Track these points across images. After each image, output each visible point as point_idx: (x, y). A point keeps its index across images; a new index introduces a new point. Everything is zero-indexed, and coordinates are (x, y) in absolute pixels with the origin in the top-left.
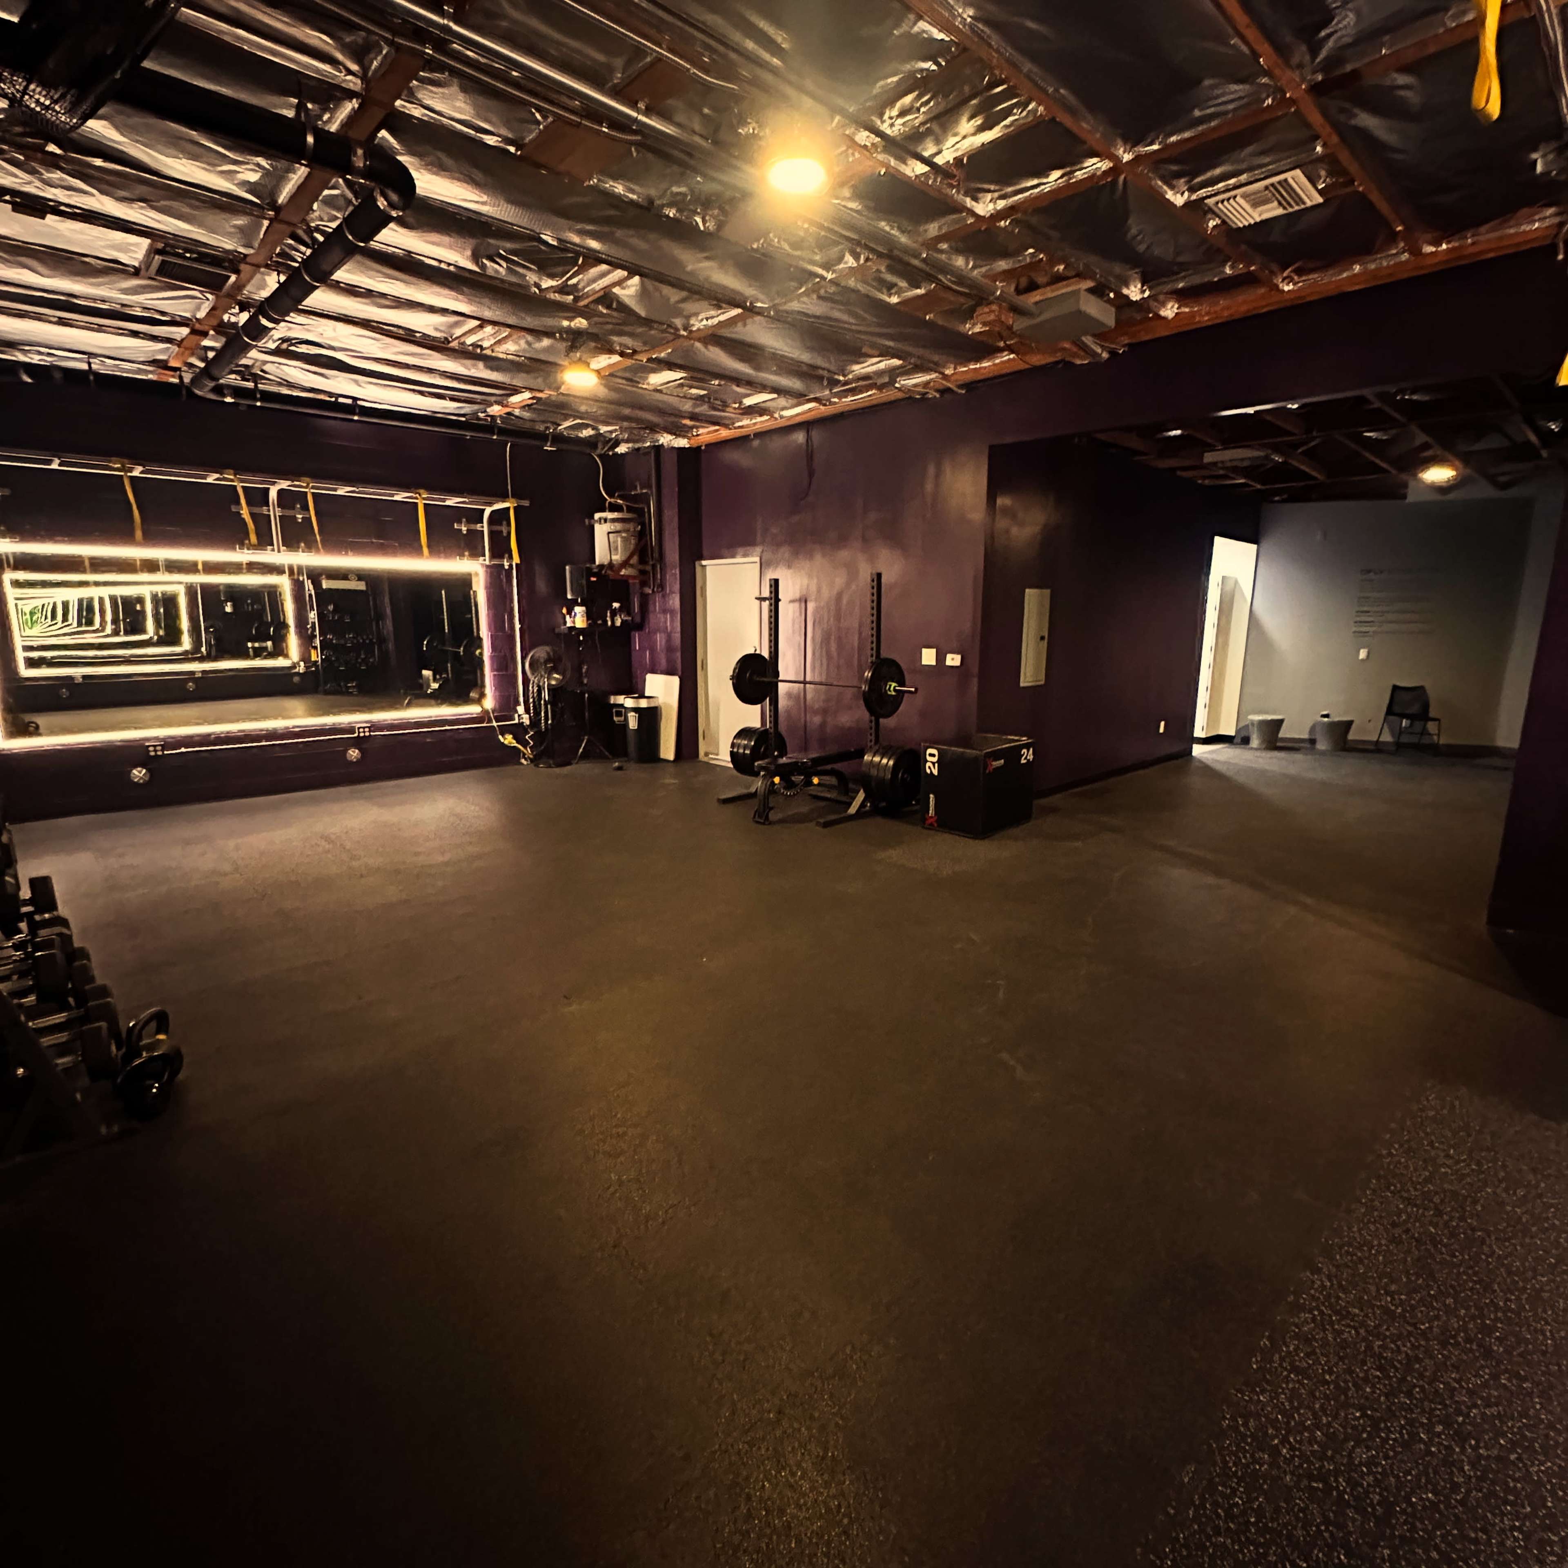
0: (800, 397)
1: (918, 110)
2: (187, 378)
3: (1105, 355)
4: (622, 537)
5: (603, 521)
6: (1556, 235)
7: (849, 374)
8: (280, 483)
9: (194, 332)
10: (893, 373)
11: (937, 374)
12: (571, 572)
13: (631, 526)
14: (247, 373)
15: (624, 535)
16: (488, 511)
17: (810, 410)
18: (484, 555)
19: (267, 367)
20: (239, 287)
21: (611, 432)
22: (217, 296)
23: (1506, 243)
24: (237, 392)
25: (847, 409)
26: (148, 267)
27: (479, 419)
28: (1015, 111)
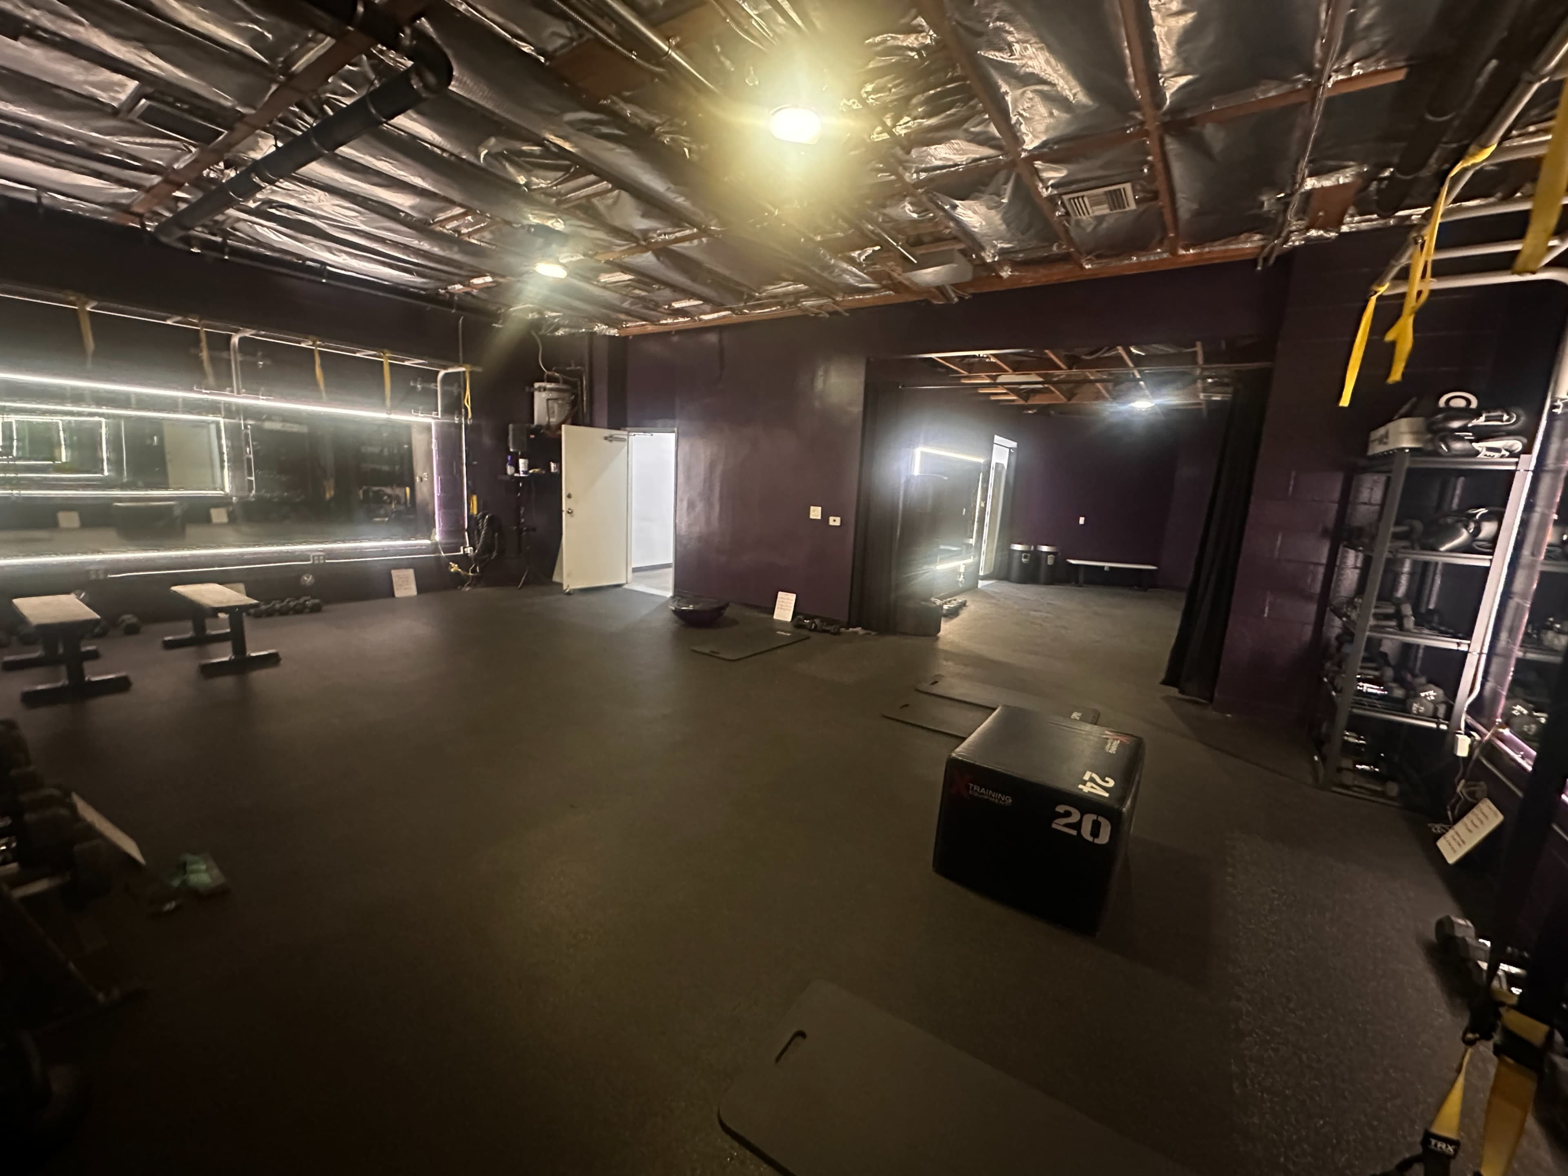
0: (718, 306)
1: (890, 89)
2: (151, 226)
3: (956, 300)
4: (558, 404)
5: (542, 389)
6: (1259, 254)
7: (763, 292)
8: (244, 332)
9: (166, 181)
10: (798, 296)
11: (830, 300)
12: (513, 430)
13: (566, 395)
14: (217, 228)
15: (560, 402)
16: (442, 373)
17: (724, 317)
18: (437, 410)
19: (239, 225)
20: (229, 145)
21: (555, 317)
22: (202, 151)
23: (1228, 254)
24: (206, 244)
25: (754, 319)
26: (131, 110)
27: (438, 294)
28: (958, 104)
